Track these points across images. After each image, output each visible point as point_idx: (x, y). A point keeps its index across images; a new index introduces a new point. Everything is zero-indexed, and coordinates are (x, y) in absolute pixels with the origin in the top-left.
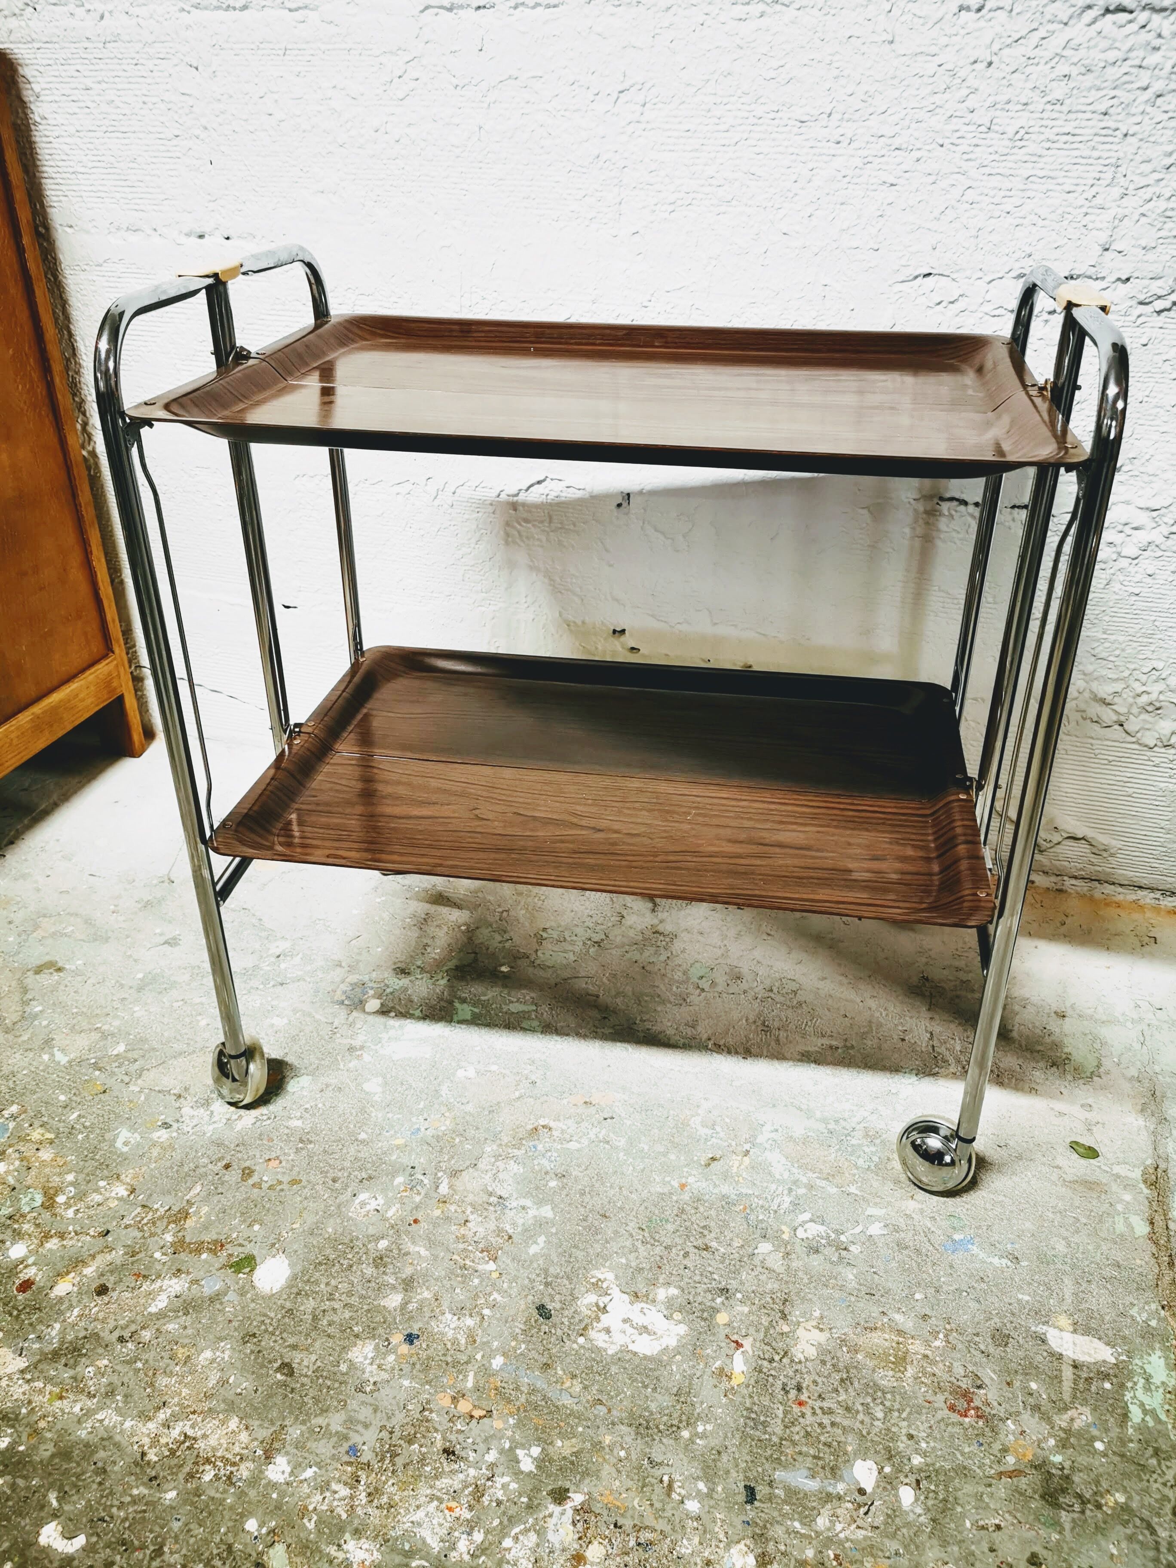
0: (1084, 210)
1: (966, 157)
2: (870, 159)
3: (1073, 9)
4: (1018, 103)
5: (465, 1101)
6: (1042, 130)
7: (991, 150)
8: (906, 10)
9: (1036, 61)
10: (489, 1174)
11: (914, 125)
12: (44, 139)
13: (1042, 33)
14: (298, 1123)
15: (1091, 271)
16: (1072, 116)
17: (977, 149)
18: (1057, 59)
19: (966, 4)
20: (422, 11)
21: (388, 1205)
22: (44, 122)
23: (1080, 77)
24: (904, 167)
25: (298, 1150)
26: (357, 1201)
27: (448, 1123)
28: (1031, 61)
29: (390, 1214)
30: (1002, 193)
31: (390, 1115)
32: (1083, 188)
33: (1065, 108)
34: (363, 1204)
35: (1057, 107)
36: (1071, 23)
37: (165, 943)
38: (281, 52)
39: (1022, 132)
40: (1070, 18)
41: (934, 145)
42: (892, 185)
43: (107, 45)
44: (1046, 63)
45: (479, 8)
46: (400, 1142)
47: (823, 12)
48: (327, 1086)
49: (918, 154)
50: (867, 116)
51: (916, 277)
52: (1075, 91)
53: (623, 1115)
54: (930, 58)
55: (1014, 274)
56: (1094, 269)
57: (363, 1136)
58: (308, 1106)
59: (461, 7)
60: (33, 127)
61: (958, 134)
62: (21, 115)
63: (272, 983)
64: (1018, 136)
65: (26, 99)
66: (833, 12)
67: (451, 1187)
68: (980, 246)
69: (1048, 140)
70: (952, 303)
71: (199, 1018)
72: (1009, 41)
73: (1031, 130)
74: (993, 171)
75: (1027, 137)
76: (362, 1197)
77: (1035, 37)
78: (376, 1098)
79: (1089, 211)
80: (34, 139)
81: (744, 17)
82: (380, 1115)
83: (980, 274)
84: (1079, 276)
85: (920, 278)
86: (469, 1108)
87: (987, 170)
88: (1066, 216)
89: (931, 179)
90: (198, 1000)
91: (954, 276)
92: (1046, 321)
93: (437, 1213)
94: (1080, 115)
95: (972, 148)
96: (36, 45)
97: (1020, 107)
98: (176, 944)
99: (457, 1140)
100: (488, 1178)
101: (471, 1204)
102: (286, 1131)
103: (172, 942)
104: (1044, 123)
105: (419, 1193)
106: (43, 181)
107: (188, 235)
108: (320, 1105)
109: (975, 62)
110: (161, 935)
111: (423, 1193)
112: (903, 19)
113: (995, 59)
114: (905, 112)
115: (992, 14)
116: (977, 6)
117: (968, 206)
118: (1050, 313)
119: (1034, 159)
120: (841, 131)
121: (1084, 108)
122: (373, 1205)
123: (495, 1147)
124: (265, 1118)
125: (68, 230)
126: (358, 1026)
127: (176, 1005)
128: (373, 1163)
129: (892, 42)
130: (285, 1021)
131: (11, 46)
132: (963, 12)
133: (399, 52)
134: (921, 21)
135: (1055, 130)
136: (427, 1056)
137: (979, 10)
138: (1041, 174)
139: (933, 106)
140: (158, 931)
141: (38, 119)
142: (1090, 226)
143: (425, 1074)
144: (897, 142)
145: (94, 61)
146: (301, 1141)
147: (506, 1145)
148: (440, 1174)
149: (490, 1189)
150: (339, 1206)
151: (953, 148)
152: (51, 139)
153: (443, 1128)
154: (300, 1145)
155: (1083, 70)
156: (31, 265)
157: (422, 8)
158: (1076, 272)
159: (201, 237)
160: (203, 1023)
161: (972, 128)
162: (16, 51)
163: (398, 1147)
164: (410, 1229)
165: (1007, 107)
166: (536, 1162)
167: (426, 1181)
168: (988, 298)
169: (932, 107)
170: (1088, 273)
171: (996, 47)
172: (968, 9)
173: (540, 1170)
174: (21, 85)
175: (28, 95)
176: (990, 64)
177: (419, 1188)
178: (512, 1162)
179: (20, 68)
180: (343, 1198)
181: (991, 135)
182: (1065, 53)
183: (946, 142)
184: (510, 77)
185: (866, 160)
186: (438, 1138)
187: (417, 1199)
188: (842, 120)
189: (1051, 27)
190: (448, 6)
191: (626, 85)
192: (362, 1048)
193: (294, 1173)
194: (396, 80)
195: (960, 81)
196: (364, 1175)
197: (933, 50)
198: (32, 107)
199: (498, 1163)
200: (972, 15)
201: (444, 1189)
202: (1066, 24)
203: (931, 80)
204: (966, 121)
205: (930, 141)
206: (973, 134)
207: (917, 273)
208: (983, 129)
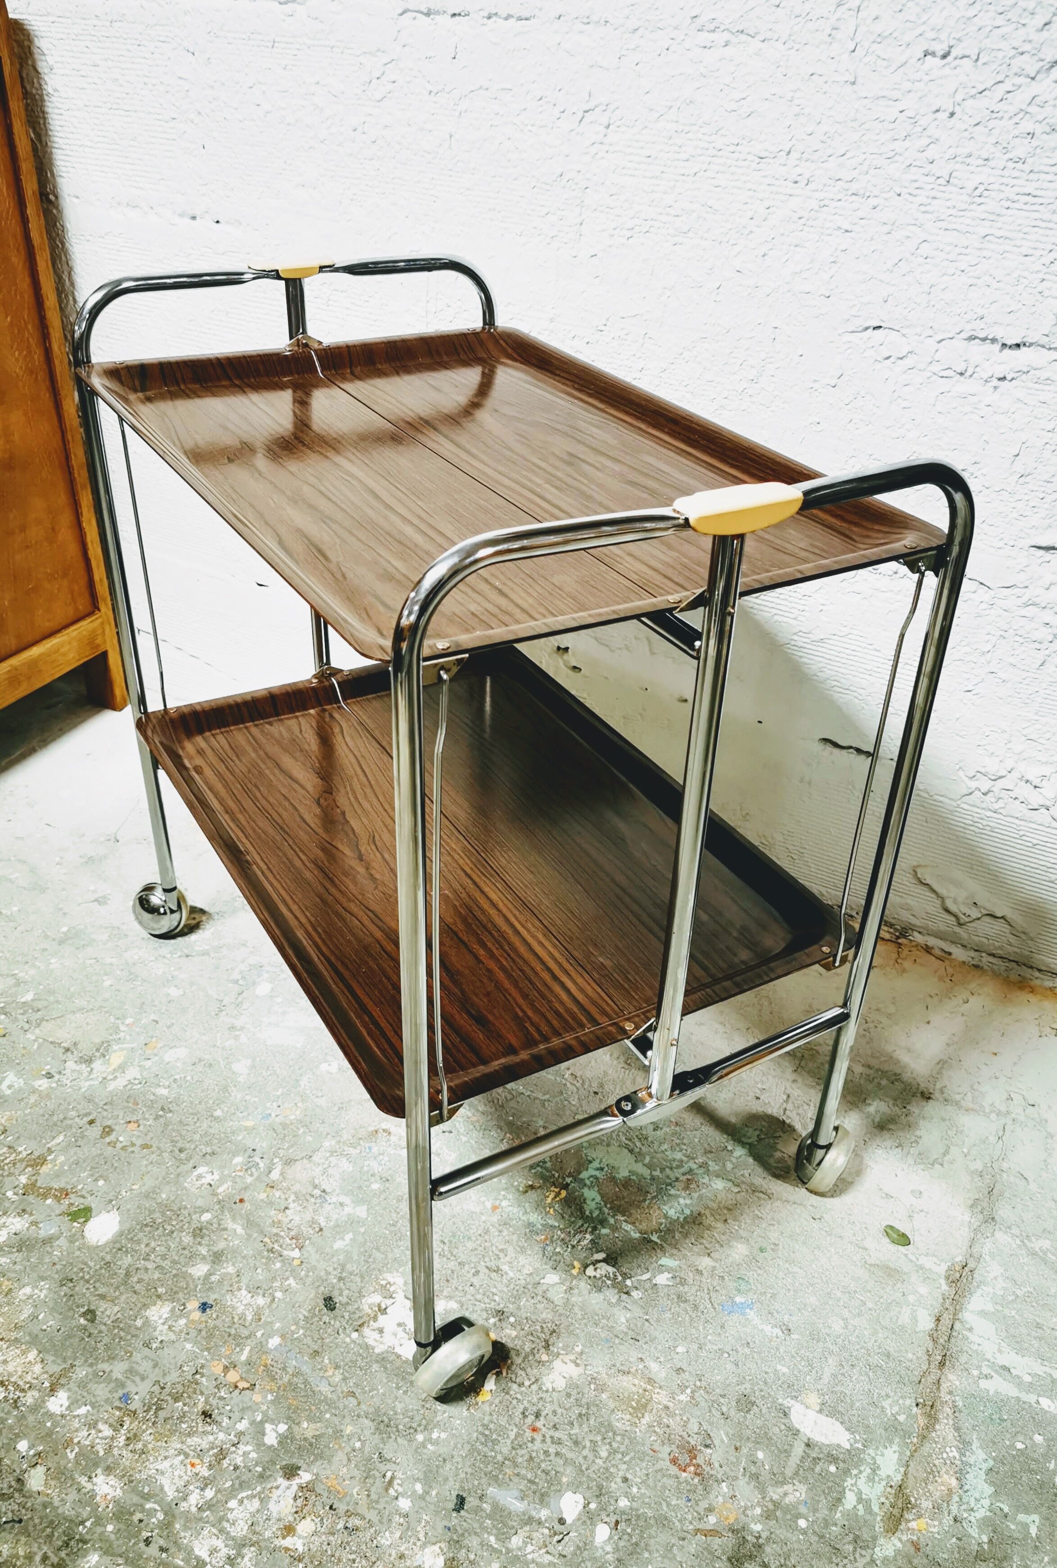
0: (1041, 276)
1: (923, 208)
2: (826, 202)
3: (1041, 64)
4: (979, 157)
5: (320, 1094)
6: (1003, 187)
7: (949, 204)
8: (870, 51)
9: (1000, 115)
10: (320, 1168)
11: (872, 171)
12: (56, 111)
13: (1007, 86)
14: (163, 1092)
15: (1044, 340)
16: (1032, 176)
17: (936, 202)
18: (1021, 115)
19: (931, 49)
20: (401, 14)
21: (222, 1181)
22: (56, 94)
23: (1045, 136)
24: (860, 214)
25: (157, 1117)
26: (196, 1173)
27: (298, 1112)
28: (995, 115)
29: (220, 1190)
30: (958, 250)
31: (248, 1098)
32: (1042, 252)
33: (1026, 167)
34: (200, 1177)
35: (1019, 166)
36: (1038, 78)
37: (96, 900)
38: (270, 45)
39: (981, 188)
40: (1038, 72)
41: (892, 194)
42: (847, 231)
43: (114, 24)
44: (1011, 118)
45: (454, 15)
46: (249, 1124)
47: (787, 46)
48: (200, 1060)
49: (873, 202)
50: (825, 158)
51: (867, 329)
52: (1038, 151)
53: (462, 1131)
54: (891, 103)
55: (965, 335)
56: (1046, 339)
57: (218, 1113)
58: (177, 1077)
59: (438, 13)
60: (46, 98)
61: (917, 185)
62: (36, 85)
63: (179, 954)
64: (977, 193)
65: (40, 70)
66: (797, 46)
67: (282, 1174)
68: (933, 303)
69: (1008, 200)
70: (901, 359)
71: (105, 978)
72: (974, 91)
73: (990, 187)
74: (950, 227)
75: (986, 193)
76: (201, 1170)
77: (1001, 89)
78: (241, 1079)
79: (1046, 277)
80: (46, 109)
81: (708, 45)
82: (239, 1096)
83: (930, 332)
84: (1031, 345)
85: (871, 330)
86: (322, 1102)
87: (944, 225)
88: (1022, 280)
89: (887, 228)
90: (108, 960)
91: (904, 331)
92: (996, 388)
93: (263, 1196)
94: (1043, 176)
95: (929, 201)
96: (52, 19)
97: (981, 162)
98: (105, 903)
99: (302, 1130)
100: (318, 1171)
101: (295, 1193)
102: (152, 1098)
103: (101, 901)
104: (1005, 180)
105: (252, 1175)
106: (54, 150)
107: (182, 215)
108: (189, 1078)
109: (938, 111)
110: (94, 891)
111: (256, 1174)
112: (866, 60)
113: (957, 109)
114: (864, 157)
115: (958, 62)
116: (941, 53)
117: (922, 260)
118: (1000, 379)
119: (992, 217)
120: (798, 170)
121: (1047, 169)
122: (209, 1178)
123: (333, 1143)
124: (137, 1082)
125: (75, 200)
126: (244, 1007)
127: (89, 962)
128: (220, 1140)
129: (854, 83)
130: (181, 992)
131: (29, 17)
132: (928, 57)
133: (378, 54)
134: (885, 63)
135: (1016, 189)
136: (299, 1046)
137: (944, 57)
138: (999, 233)
139: (893, 153)
140: (92, 888)
141: (50, 90)
142: (1046, 294)
143: (291, 1063)
144: (854, 187)
145: (102, 39)
146: (163, 1109)
147: (344, 1143)
148: (276, 1160)
149: (317, 1182)
150: (179, 1175)
151: (911, 198)
152: (62, 111)
153: (292, 1117)
154: (161, 1113)
155: (1048, 130)
156: (35, 235)
157: (400, 11)
158: (1029, 340)
159: (194, 218)
160: (107, 983)
161: (931, 179)
162: (33, 23)
163: (246, 1129)
164: (234, 1206)
165: (968, 160)
166: (366, 1163)
167: (261, 1165)
168: (937, 358)
169: (891, 154)
170: (1041, 343)
171: (959, 97)
172: (933, 54)
173: (368, 1172)
174: (36, 56)
175: (42, 67)
176: (952, 114)
177: (253, 1170)
178: (344, 1160)
179: (36, 40)
180: (184, 1168)
181: (949, 188)
182: (1029, 109)
183: (904, 191)
184: (481, 88)
185: (822, 203)
186: (284, 1126)
187: (249, 1180)
188: (800, 159)
189: (1018, 80)
190: (425, 11)
191: (591, 105)
192: (242, 1029)
193: (148, 1138)
194: (375, 81)
195: (920, 129)
196: (209, 1150)
197: (895, 94)
198: (46, 78)
199: (331, 1159)
200: (937, 61)
201: (275, 1175)
202: (1033, 79)
203: (892, 126)
204: (926, 171)
205: (888, 189)
206: (932, 186)
207: (867, 325)
208: (942, 181)
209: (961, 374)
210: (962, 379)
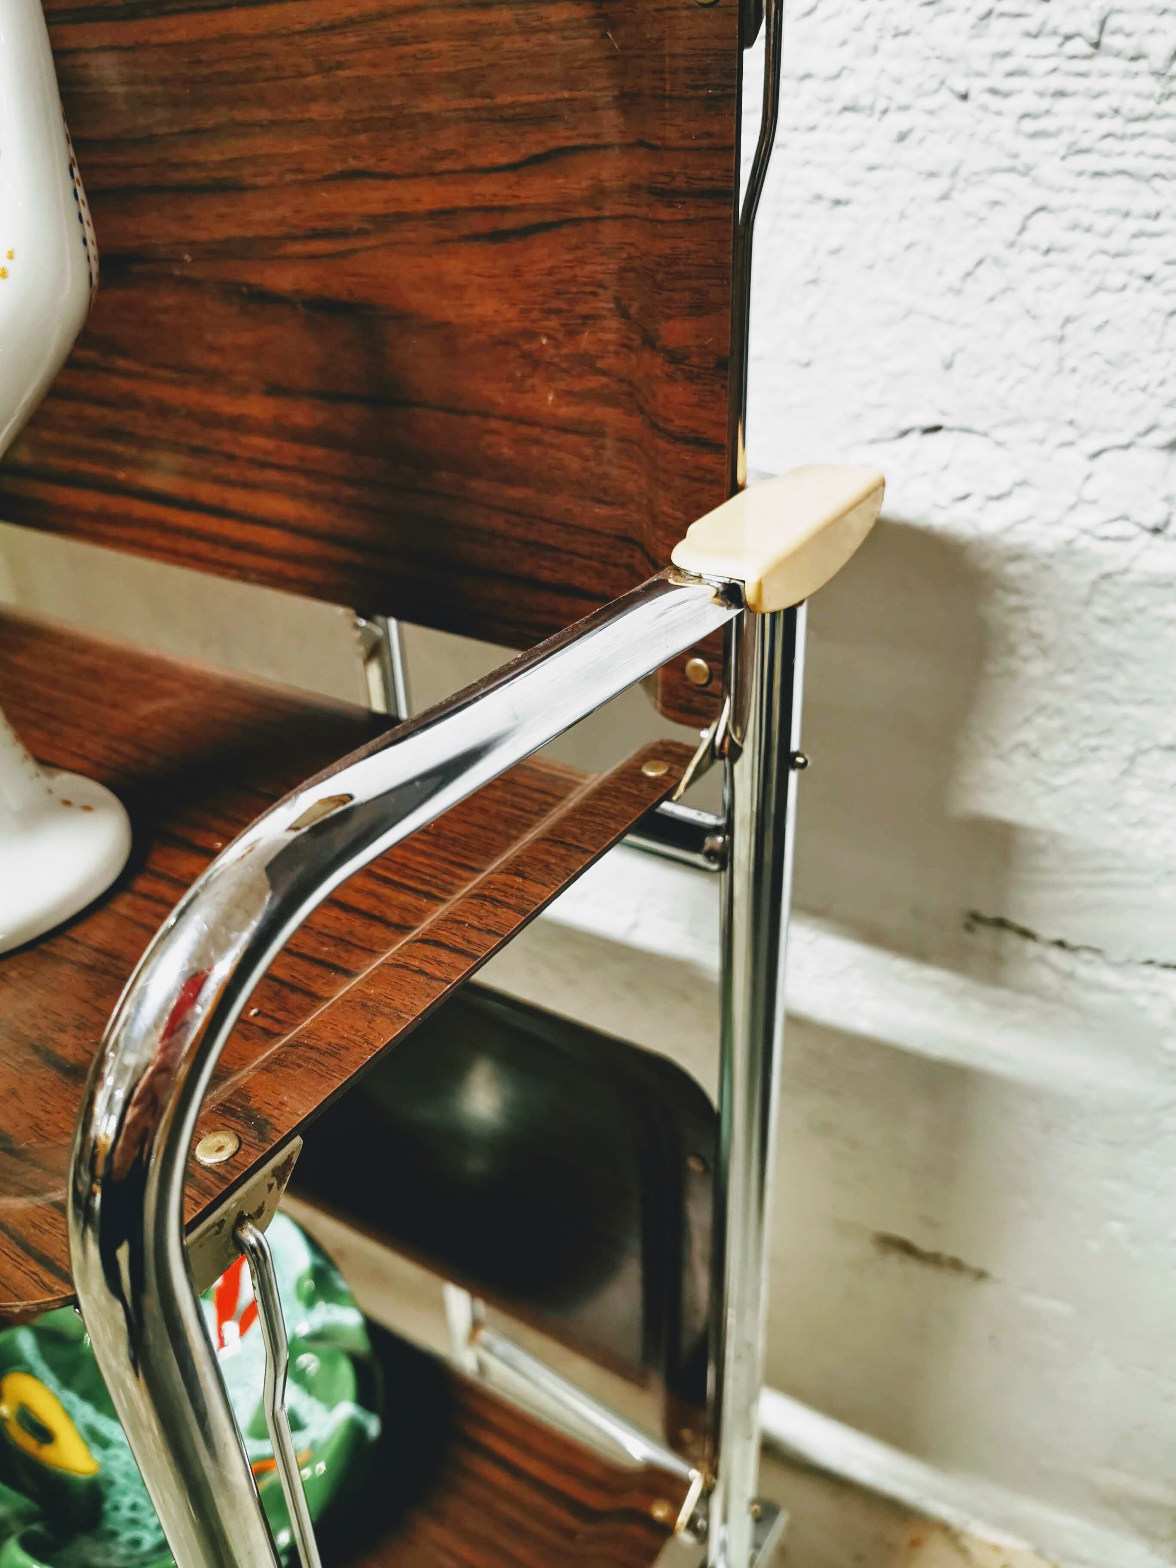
1: (1030, 125)
7: (1101, 105)
11: (888, 44)
17: (1063, 104)
24: (868, 156)
30: (1133, 225)
41: (944, 97)
42: (838, 203)
49: (897, 122)
51: (905, 433)
61: (1009, 64)
68: (1070, 363)
70: (999, 498)
74: (1107, 165)
83: (1069, 434)
85: (914, 437)
87: (1090, 162)
89: (940, 185)
91: (1003, 434)
95: (1045, 103)
117: (1036, 258)
151: (996, 103)
161: (1048, 44)
168: (1090, 491)
181: (1102, 62)
183: (976, 86)
204: (1030, 25)
205: (933, 84)
206: (1052, 63)
207: (905, 425)
208: (1079, 46)
209: (1156, 531)
210: (1158, 541)
